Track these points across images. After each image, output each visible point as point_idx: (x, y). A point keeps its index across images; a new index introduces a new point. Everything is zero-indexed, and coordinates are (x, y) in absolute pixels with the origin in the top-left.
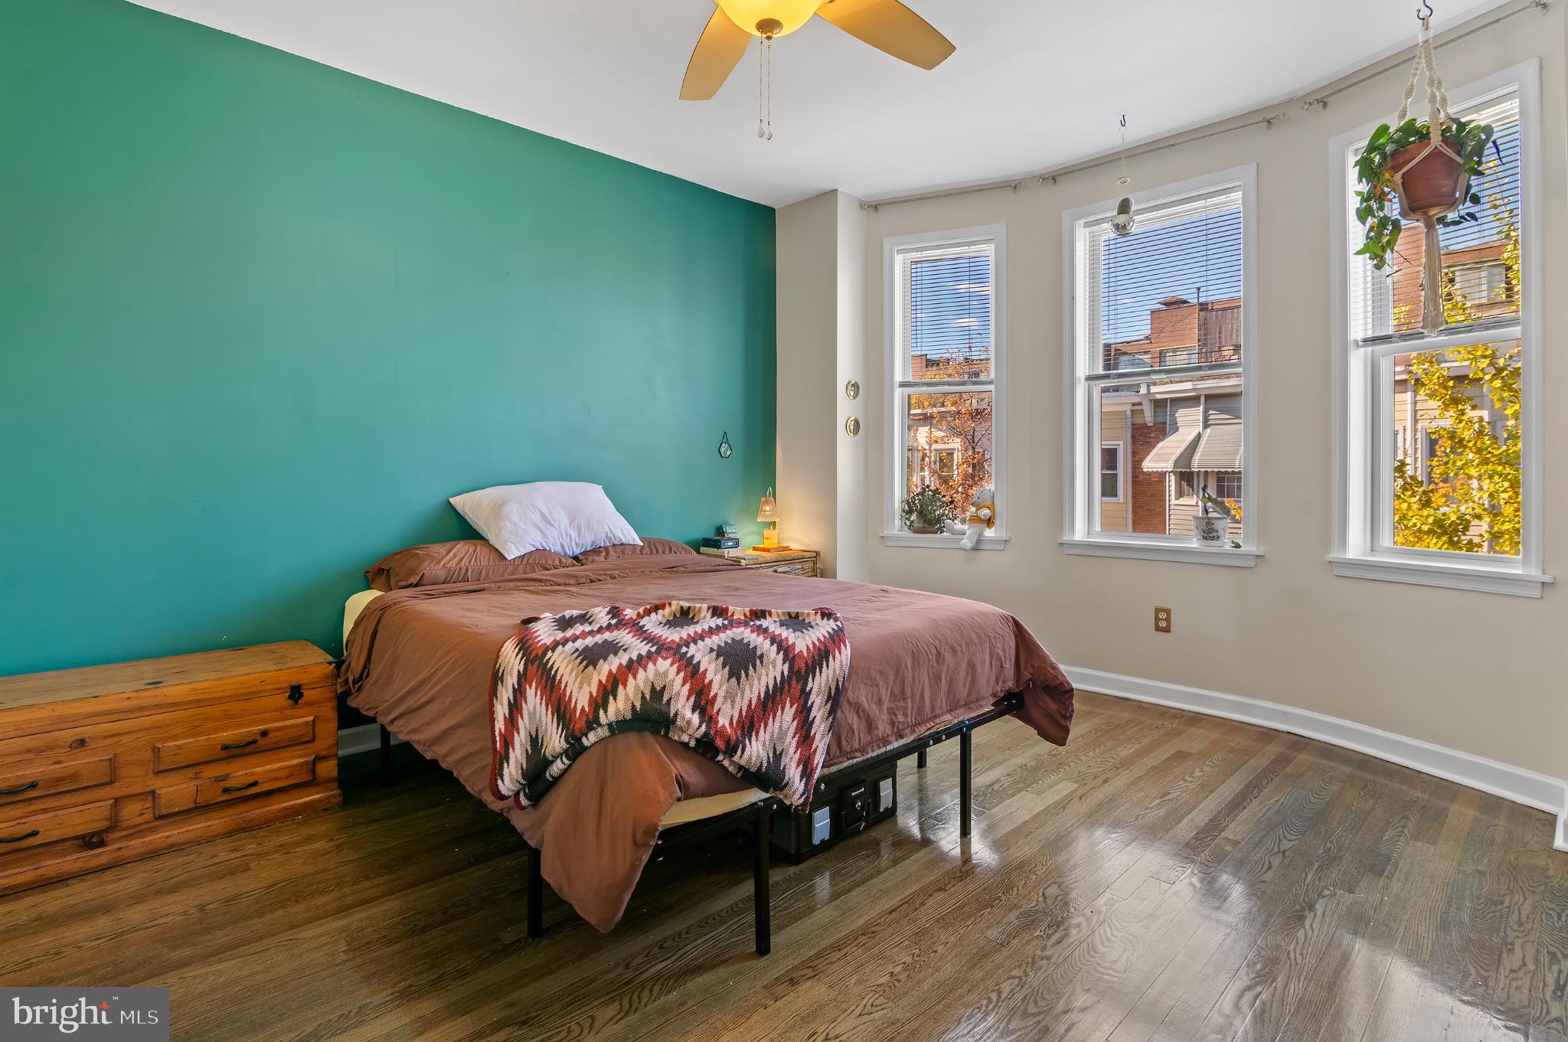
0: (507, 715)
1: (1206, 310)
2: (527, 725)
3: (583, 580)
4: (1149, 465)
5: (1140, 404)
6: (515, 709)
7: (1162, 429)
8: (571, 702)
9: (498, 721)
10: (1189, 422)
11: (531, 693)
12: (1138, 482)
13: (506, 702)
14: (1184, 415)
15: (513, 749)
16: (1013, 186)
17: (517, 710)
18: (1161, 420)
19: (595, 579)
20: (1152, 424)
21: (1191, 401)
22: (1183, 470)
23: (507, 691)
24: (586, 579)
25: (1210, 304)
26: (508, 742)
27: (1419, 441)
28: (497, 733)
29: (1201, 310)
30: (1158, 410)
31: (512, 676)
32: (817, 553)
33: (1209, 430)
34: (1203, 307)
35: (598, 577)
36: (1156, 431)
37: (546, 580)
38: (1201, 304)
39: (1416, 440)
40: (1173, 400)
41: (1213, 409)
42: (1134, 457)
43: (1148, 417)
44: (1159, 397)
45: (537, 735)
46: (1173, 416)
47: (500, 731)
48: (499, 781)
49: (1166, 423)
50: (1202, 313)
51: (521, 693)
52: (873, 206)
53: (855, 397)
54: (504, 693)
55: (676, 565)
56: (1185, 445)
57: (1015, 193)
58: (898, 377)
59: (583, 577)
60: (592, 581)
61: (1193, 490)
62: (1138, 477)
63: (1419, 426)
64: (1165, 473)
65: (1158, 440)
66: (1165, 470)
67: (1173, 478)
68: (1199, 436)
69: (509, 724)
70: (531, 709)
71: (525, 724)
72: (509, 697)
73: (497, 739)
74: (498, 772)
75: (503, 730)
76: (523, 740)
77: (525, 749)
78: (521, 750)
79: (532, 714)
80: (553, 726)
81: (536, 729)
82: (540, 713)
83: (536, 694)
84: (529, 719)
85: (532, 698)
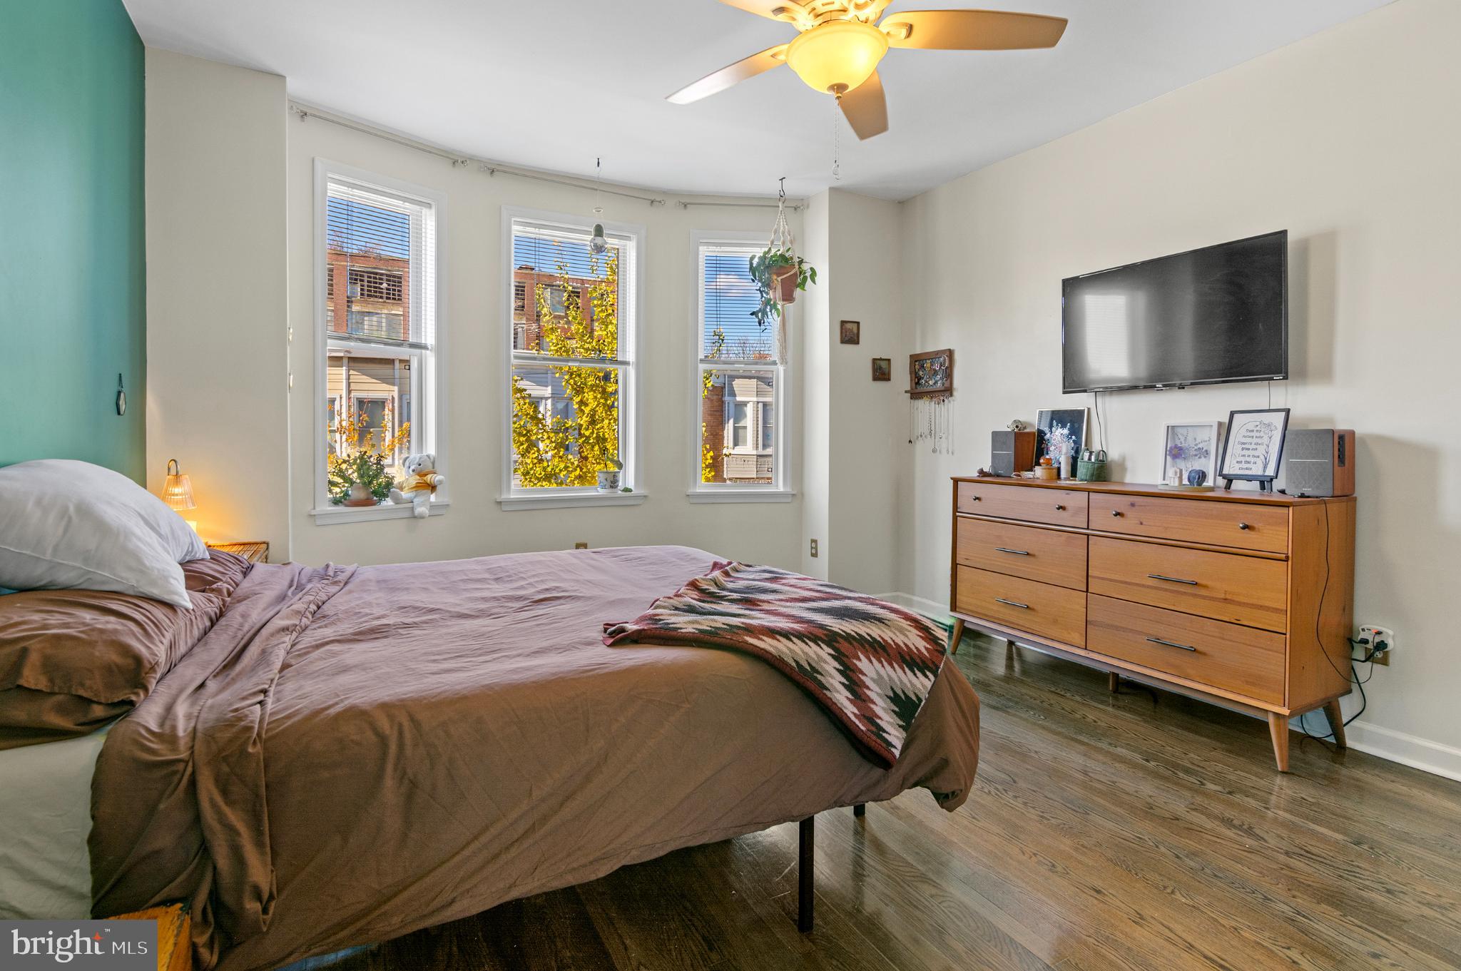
0: (850, 696)
2: (879, 691)
6: (856, 688)
8: (911, 649)
9: (845, 707)
11: (863, 664)
13: (841, 688)
15: (880, 718)
17: (858, 686)
23: (833, 677)
26: (871, 719)
28: (853, 718)
31: (826, 662)
45: (895, 692)
47: (855, 714)
48: (890, 748)
51: (851, 670)
54: (832, 681)
57: (454, 167)
69: (859, 701)
70: (875, 677)
71: (876, 692)
72: (840, 682)
73: (857, 722)
74: (884, 745)
75: (856, 711)
76: (885, 706)
77: (893, 711)
78: (888, 713)
79: (879, 680)
80: (909, 677)
81: (892, 689)
82: (888, 675)
83: (871, 662)
84: (878, 685)
85: (868, 667)
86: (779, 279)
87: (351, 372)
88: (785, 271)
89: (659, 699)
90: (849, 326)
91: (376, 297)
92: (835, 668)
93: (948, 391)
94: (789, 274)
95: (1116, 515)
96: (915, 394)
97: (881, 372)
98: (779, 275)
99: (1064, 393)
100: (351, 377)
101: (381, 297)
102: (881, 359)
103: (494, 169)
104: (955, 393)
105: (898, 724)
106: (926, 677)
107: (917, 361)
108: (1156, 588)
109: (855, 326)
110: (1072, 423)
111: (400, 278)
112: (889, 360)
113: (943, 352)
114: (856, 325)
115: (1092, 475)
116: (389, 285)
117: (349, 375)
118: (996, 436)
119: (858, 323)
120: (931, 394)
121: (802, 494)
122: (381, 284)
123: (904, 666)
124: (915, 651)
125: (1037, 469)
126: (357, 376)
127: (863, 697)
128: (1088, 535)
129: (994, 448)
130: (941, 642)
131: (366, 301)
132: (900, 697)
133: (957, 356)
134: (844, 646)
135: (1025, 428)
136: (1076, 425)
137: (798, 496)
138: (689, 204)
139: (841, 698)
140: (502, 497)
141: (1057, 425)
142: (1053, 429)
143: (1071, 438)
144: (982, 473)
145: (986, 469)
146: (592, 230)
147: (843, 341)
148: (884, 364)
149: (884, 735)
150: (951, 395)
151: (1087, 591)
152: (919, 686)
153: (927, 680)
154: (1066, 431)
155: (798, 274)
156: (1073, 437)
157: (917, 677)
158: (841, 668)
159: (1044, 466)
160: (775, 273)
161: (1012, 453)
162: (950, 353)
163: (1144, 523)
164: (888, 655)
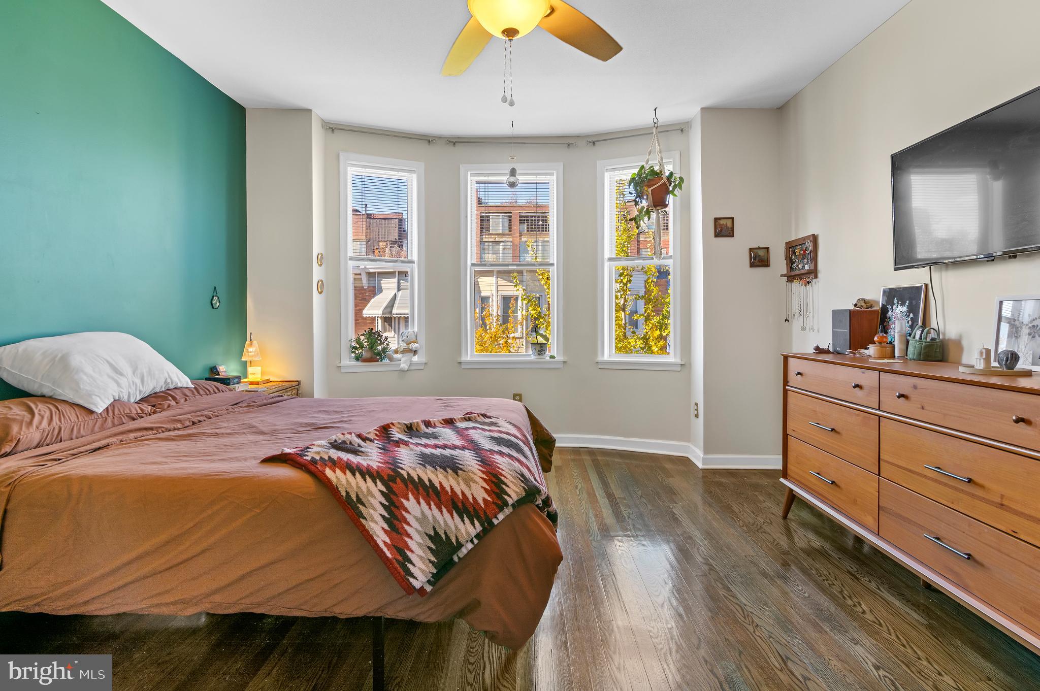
0: (387, 528)
1: (370, 218)
2: (420, 529)
3: (187, 423)
4: (366, 313)
5: (360, 274)
6: (396, 522)
7: (374, 291)
8: (467, 499)
9: (377, 536)
10: (389, 287)
11: (410, 503)
12: (358, 323)
13: (379, 519)
14: (385, 283)
15: (412, 551)
16: (429, 140)
17: (398, 520)
18: (372, 285)
19: (196, 421)
20: (366, 288)
21: (390, 274)
22: (387, 316)
23: (375, 509)
24: (190, 421)
25: (372, 215)
26: (401, 550)
27: (499, 301)
28: (382, 545)
29: (368, 218)
30: (369, 279)
31: (374, 497)
32: (299, 383)
33: (400, 292)
34: (369, 216)
35: (199, 419)
36: (369, 291)
37: (157, 428)
38: (368, 214)
39: (497, 301)
40: (379, 273)
41: (402, 280)
42: (356, 307)
43: (365, 282)
44: (371, 271)
45: (436, 533)
46: (379, 283)
47: (385, 543)
48: (411, 580)
49: (375, 287)
50: (368, 220)
51: (395, 506)
52: (332, 128)
53: (320, 265)
54: (372, 512)
55: (238, 401)
56: (388, 300)
57: (429, 145)
58: (350, 253)
59: (186, 420)
60: (194, 423)
61: (392, 328)
62: (358, 320)
63: (499, 294)
64: (375, 317)
65: (371, 297)
66: (374, 316)
67: (380, 321)
68: (395, 296)
69: (394, 534)
70: (419, 515)
71: (416, 529)
72: (381, 515)
73: (385, 549)
74: (403, 574)
75: (388, 541)
76: (421, 541)
77: (429, 548)
78: (422, 549)
79: (422, 520)
80: (455, 521)
81: (434, 529)
82: (434, 517)
83: (419, 503)
84: (420, 523)
85: (413, 507)
86: (650, 190)
87: (499, 279)
88: (654, 183)
89: (238, 502)
90: (722, 222)
91: (535, 231)
92: (381, 503)
93: (814, 273)
94: (657, 186)
95: (899, 397)
96: (790, 278)
97: (759, 259)
98: (649, 186)
99: (896, 269)
100: (499, 282)
101: (539, 231)
102: (759, 248)
103: (455, 141)
104: (819, 275)
105: (429, 560)
106: (473, 524)
107: (791, 247)
108: (936, 481)
109: (729, 223)
110: (911, 299)
111: (546, 217)
112: (768, 249)
113: (808, 237)
114: (731, 220)
115: (920, 354)
116: (543, 222)
117: (497, 281)
118: (836, 313)
119: (733, 219)
120: (800, 277)
121: (690, 364)
122: (538, 222)
123: (454, 512)
124: (471, 500)
125: (871, 347)
126: (502, 282)
127: (400, 530)
128: (880, 417)
129: (834, 327)
130: (506, 497)
131: (531, 235)
132: (441, 538)
133: (821, 241)
134: (398, 486)
135: (871, 306)
136: (914, 302)
137: (686, 366)
138: (597, 141)
139: (378, 529)
140: (462, 359)
141: (898, 303)
142: (894, 307)
143: (909, 315)
144: (818, 350)
145: (823, 346)
146: (509, 172)
147: (717, 235)
148: (761, 253)
149: (409, 566)
150: (816, 277)
151: (879, 475)
152: (463, 531)
153: (472, 527)
154: (905, 309)
155: (667, 183)
156: (911, 315)
157: (464, 523)
158: (387, 503)
159: (878, 344)
160: (645, 186)
161: (847, 330)
162: (815, 238)
163: (925, 408)
164: (440, 500)
